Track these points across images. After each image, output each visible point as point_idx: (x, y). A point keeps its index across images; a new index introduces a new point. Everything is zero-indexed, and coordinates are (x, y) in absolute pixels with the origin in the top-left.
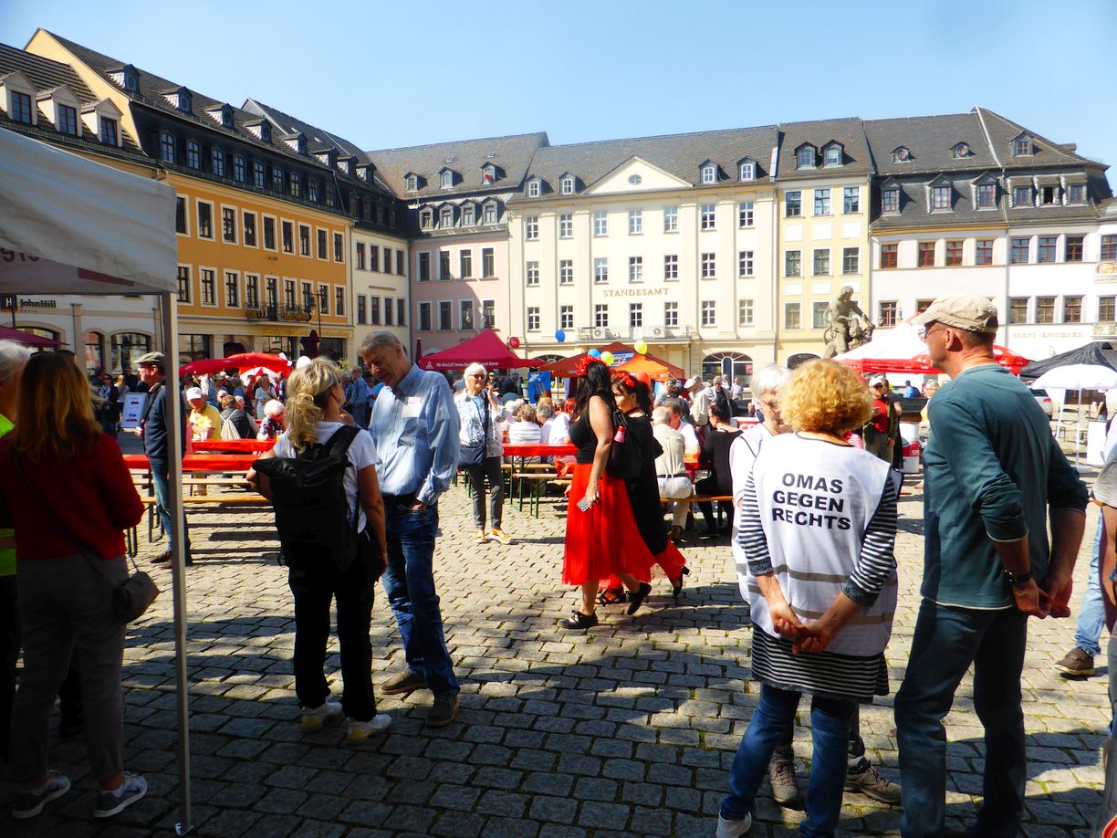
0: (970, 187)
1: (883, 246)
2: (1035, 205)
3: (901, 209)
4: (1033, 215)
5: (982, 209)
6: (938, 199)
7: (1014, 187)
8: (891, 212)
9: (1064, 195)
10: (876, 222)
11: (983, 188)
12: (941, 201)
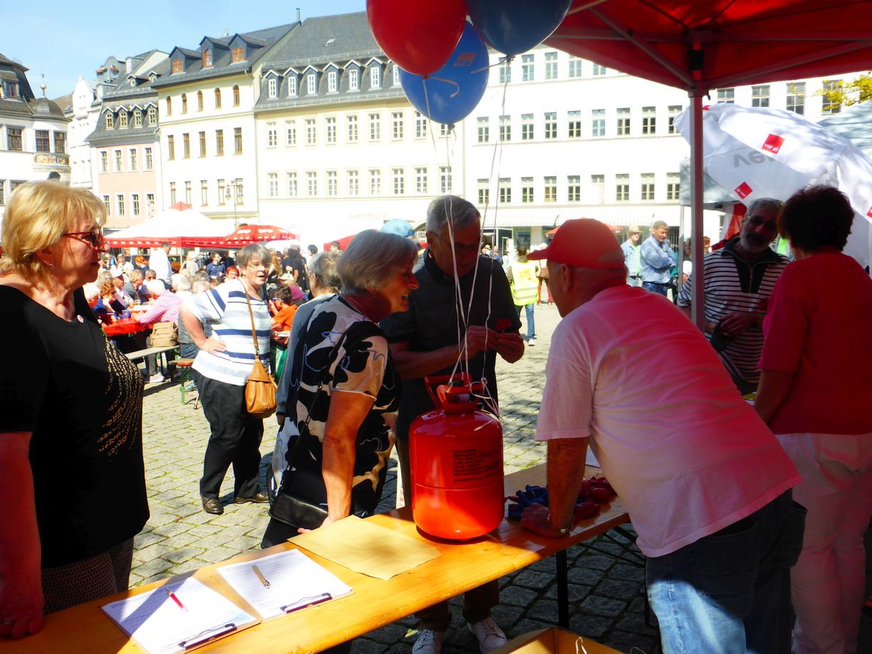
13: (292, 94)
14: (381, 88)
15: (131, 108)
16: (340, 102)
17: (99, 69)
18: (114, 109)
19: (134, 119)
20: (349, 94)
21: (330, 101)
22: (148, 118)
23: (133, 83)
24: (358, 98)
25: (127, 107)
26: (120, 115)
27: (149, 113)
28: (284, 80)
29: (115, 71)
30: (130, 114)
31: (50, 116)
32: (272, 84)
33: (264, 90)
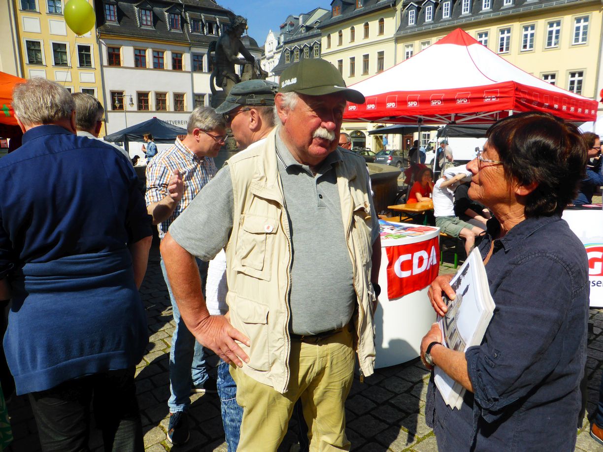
0: (164, 14)
1: (109, 48)
2: (204, 33)
3: (119, 20)
4: (204, 40)
5: (173, 31)
6: (144, 18)
7: (191, 19)
8: (111, 21)
9: (219, 30)
10: (102, 27)
11: (173, 15)
12: (146, 20)
13: (428, 20)
14: (513, 6)
15: (302, 46)
16: (473, 21)
17: (282, 24)
18: (291, 49)
19: (304, 54)
20: (481, 14)
21: (464, 21)
22: (313, 53)
23: (303, 30)
24: (492, 16)
25: (300, 47)
26: (295, 52)
27: (315, 49)
28: (421, 10)
29: (292, 25)
30: (302, 51)
31: (250, 47)
32: (412, 14)
33: (404, 19)
